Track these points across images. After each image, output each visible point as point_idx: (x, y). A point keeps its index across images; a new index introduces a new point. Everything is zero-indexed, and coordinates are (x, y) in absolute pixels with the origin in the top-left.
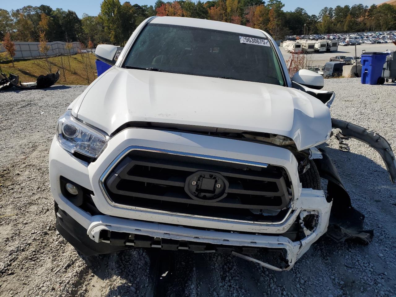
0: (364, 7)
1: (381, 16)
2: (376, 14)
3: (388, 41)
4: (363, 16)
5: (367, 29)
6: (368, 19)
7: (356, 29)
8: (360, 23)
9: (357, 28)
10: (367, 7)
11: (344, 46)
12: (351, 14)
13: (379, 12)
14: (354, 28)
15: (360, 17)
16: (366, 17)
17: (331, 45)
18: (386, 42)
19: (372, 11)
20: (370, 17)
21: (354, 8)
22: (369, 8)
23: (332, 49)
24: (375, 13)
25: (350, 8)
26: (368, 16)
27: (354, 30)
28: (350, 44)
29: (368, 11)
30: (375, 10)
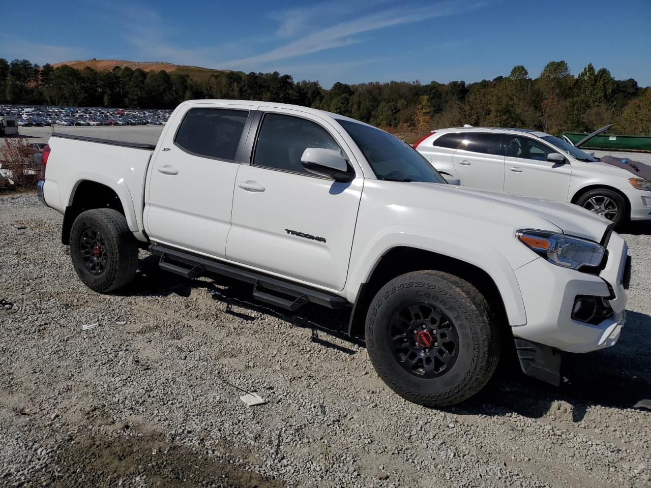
0: (32, 66)
1: (63, 84)
2: (56, 80)
3: (92, 123)
4: (34, 80)
5: (47, 101)
6: (44, 85)
7: (27, 99)
8: (32, 91)
9: (29, 98)
10: (38, 67)
11: (23, 126)
12: (12, 73)
13: (60, 77)
14: (23, 97)
15: (30, 81)
16: (40, 83)
17: (5, 125)
18: (89, 125)
19: (47, 74)
20: (46, 83)
21: (15, 64)
22: (41, 68)
23: (8, 130)
24: (53, 77)
25: (9, 64)
26: (42, 81)
27: (24, 101)
28: (34, 123)
29: (41, 74)
30: (51, 72)
